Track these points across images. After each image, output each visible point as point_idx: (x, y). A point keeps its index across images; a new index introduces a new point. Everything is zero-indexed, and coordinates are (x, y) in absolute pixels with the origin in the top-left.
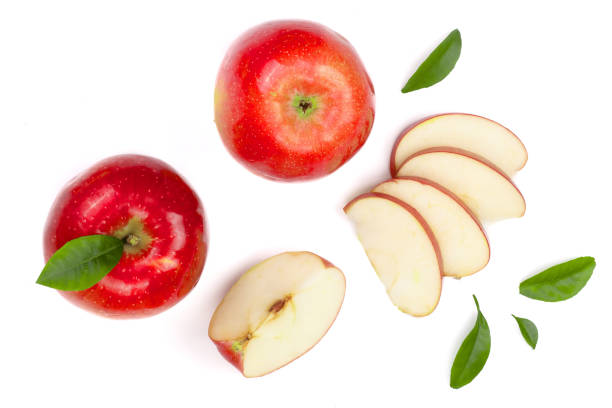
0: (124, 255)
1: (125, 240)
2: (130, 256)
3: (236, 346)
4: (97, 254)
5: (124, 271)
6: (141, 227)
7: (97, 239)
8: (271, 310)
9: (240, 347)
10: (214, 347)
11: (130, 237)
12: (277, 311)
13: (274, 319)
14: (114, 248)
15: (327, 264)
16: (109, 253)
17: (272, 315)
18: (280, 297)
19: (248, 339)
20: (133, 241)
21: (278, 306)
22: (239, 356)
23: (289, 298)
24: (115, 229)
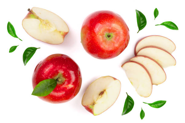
0: (57, 84)
1: (57, 80)
2: (59, 84)
3: (91, 107)
4: (49, 85)
5: (57, 89)
6: (62, 76)
7: (49, 80)
8: (100, 95)
9: (92, 107)
10: (84, 108)
12: (102, 95)
13: (101, 97)
14: (54, 82)
15: (115, 79)
16: (52, 84)
17: (100, 96)
18: (102, 90)
19: (94, 104)
20: (60, 80)
21: (102, 93)
22: (92, 109)
23: (105, 90)
24: (54, 77)
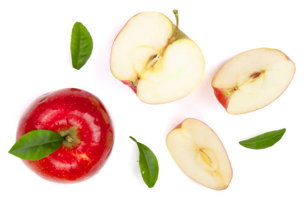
0: (61, 147)
1: (65, 138)
2: (65, 147)
3: (227, 93)
4: (47, 142)
5: (59, 155)
6: (76, 133)
7: (48, 133)
8: (251, 76)
9: (229, 94)
11: (69, 137)
12: (255, 78)
13: (252, 81)
14: (57, 140)
15: (288, 58)
16: (53, 142)
17: (251, 79)
19: (235, 90)
20: (70, 140)
21: (257, 75)
23: (264, 72)
24: (61, 130)
